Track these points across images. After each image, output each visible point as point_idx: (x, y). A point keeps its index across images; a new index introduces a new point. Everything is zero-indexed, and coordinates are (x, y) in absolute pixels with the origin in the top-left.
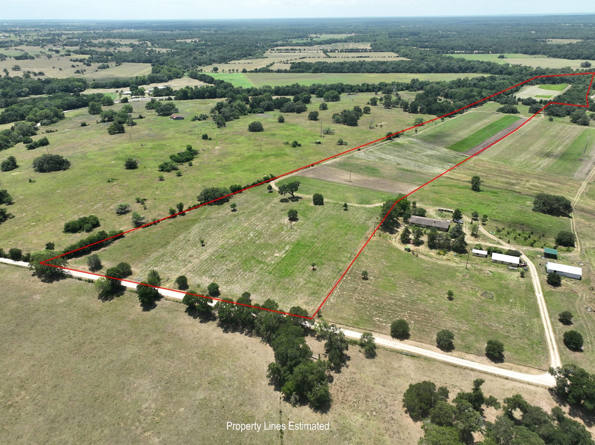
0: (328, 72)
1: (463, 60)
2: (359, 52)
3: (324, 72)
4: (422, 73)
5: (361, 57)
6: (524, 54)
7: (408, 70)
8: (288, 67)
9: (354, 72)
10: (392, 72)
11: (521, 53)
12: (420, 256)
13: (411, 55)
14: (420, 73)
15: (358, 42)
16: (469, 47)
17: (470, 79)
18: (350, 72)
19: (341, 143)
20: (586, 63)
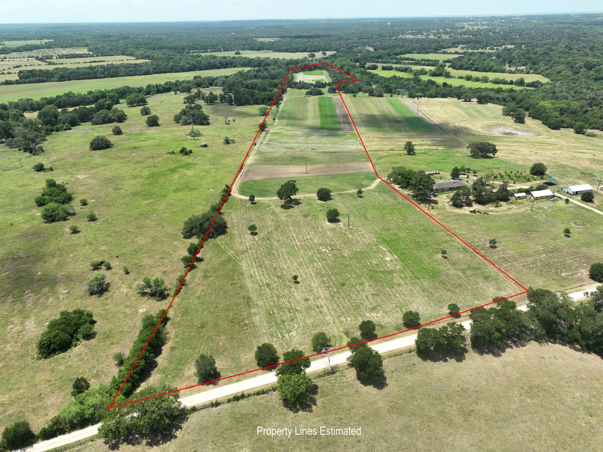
0: (79, 79)
1: (215, 57)
2: (84, 57)
3: (74, 79)
4: (187, 71)
5: (95, 62)
6: (251, 50)
7: (172, 70)
8: (15, 77)
9: (112, 76)
10: (155, 73)
11: (248, 49)
13: (153, 56)
14: (184, 71)
15: (66, 47)
16: (198, 47)
17: (246, 71)
18: (107, 77)
19: (227, 142)
20: (311, 54)
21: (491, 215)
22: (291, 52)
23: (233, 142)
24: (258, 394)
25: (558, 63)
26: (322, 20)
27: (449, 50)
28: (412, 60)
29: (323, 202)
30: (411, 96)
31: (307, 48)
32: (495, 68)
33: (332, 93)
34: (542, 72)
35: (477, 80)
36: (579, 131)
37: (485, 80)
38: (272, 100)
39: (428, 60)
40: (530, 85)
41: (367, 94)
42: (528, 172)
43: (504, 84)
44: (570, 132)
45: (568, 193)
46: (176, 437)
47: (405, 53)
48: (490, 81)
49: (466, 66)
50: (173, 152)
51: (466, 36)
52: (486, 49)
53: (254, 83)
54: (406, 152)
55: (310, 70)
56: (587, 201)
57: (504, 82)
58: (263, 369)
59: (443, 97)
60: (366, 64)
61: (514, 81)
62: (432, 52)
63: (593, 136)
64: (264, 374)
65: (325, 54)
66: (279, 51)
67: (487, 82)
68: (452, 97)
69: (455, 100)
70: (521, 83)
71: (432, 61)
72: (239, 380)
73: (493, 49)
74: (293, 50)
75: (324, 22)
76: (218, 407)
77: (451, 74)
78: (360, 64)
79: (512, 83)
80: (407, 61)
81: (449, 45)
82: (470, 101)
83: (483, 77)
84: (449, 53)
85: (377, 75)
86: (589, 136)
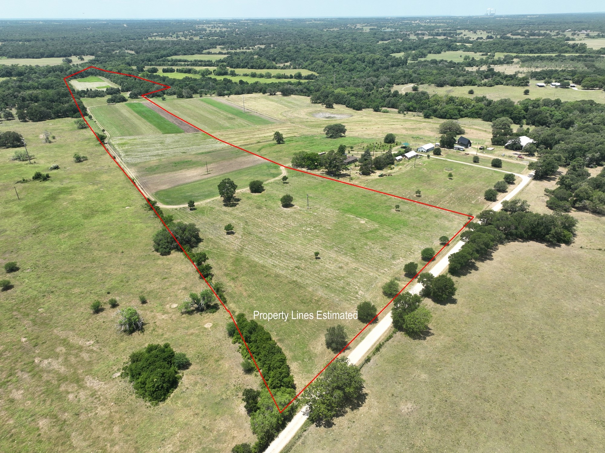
12: (393, 174)
19: (79, 160)
20: (67, 59)
21: (394, 176)
22: (33, 58)
23: (86, 159)
24: (387, 340)
25: (315, 59)
26: (39, 21)
27: (212, 51)
28: (185, 61)
29: (260, 194)
30: (220, 95)
31: (54, 53)
32: (268, 65)
33: (135, 98)
34: (307, 67)
35: (261, 76)
36: (377, 110)
37: (269, 76)
38: (79, 111)
39: (201, 61)
40: (306, 78)
41: (175, 96)
42: (383, 142)
43: (285, 78)
44: (371, 110)
45: (422, 151)
46: (367, 394)
47: (171, 55)
48: (274, 77)
49: (242, 64)
50: (24, 180)
51: (215, 38)
52: (243, 49)
53: (33, 95)
54: (275, 142)
55: (83, 77)
56: (438, 155)
57: (285, 77)
58: (370, 323)
59: (248, 93)
60: (144, 67)
61: (293, 75)
62: (196, 53)
63: (387, 112)
64: (374, 327)
65: (82, 59)
66: (16, 57)
67: (271, 78)
68: (256, 92)
69: (261, 94)
70: (299, 76)
71: (205, 61)
72: (363, 338)
73: (249, 49)
74: (37, 56)
75: (41, 23)
76: (371, 361)
77: (237, 73)
78: (138, 67)
79: (291, 77)
80: (183, 63)
81: (208, 46)
82: (275, 95)
83: (266, 74)
84: (214, 54)
85: (168, 77)
86: (385, 112)
